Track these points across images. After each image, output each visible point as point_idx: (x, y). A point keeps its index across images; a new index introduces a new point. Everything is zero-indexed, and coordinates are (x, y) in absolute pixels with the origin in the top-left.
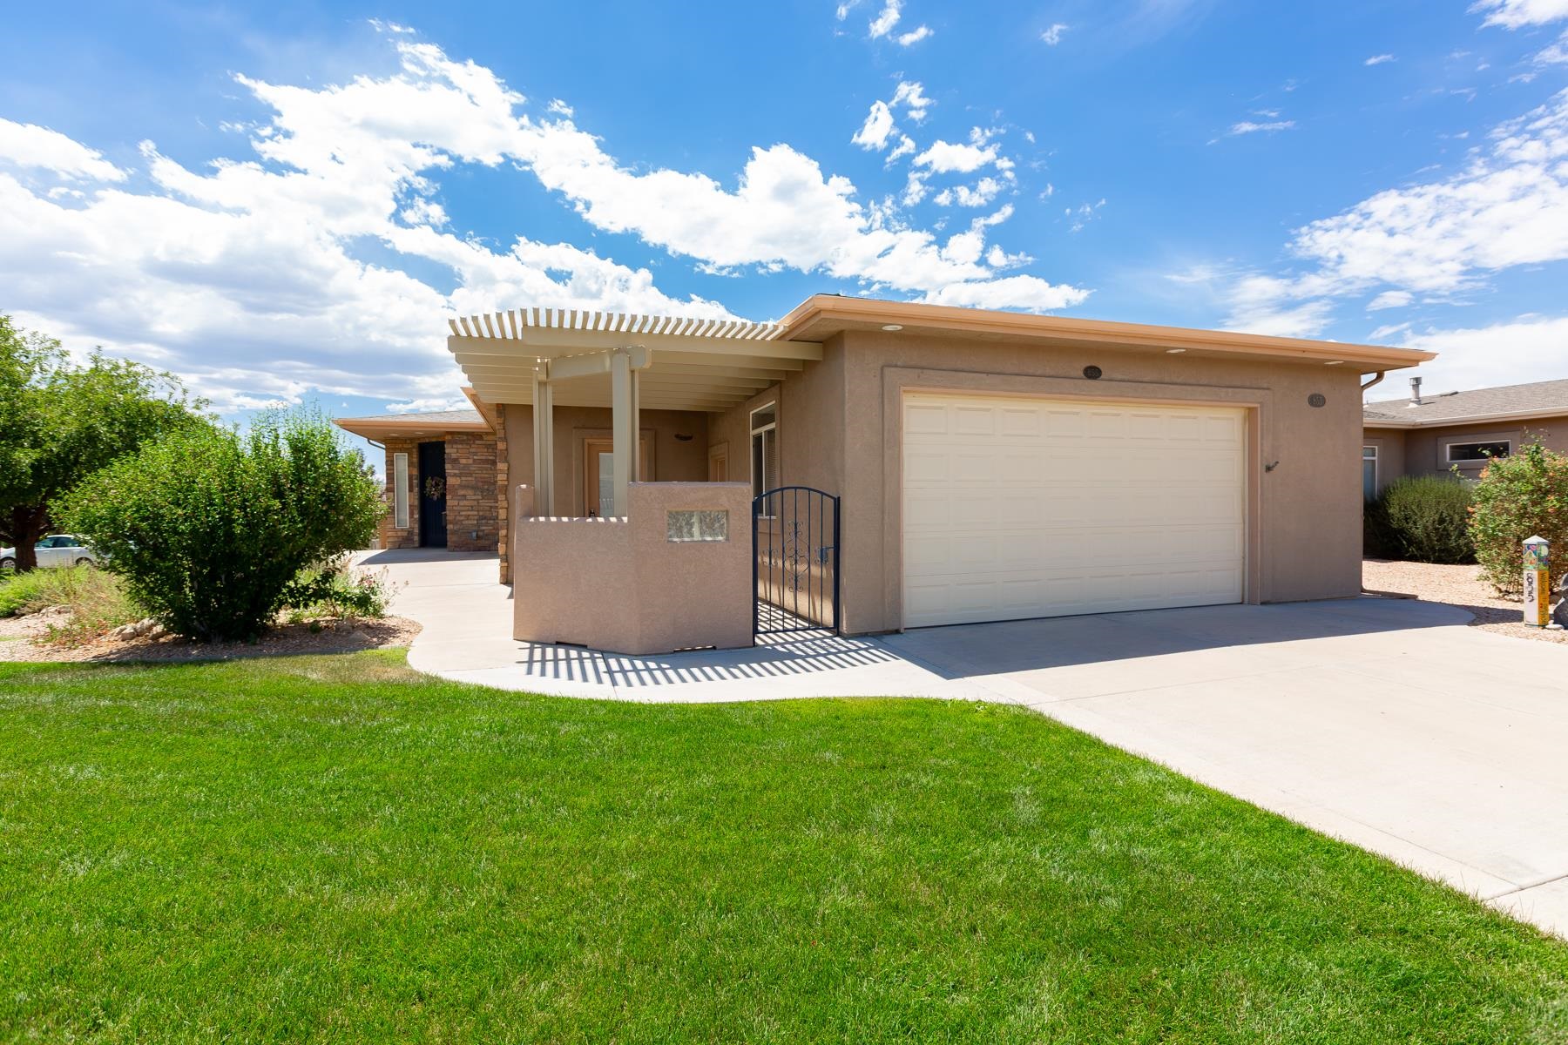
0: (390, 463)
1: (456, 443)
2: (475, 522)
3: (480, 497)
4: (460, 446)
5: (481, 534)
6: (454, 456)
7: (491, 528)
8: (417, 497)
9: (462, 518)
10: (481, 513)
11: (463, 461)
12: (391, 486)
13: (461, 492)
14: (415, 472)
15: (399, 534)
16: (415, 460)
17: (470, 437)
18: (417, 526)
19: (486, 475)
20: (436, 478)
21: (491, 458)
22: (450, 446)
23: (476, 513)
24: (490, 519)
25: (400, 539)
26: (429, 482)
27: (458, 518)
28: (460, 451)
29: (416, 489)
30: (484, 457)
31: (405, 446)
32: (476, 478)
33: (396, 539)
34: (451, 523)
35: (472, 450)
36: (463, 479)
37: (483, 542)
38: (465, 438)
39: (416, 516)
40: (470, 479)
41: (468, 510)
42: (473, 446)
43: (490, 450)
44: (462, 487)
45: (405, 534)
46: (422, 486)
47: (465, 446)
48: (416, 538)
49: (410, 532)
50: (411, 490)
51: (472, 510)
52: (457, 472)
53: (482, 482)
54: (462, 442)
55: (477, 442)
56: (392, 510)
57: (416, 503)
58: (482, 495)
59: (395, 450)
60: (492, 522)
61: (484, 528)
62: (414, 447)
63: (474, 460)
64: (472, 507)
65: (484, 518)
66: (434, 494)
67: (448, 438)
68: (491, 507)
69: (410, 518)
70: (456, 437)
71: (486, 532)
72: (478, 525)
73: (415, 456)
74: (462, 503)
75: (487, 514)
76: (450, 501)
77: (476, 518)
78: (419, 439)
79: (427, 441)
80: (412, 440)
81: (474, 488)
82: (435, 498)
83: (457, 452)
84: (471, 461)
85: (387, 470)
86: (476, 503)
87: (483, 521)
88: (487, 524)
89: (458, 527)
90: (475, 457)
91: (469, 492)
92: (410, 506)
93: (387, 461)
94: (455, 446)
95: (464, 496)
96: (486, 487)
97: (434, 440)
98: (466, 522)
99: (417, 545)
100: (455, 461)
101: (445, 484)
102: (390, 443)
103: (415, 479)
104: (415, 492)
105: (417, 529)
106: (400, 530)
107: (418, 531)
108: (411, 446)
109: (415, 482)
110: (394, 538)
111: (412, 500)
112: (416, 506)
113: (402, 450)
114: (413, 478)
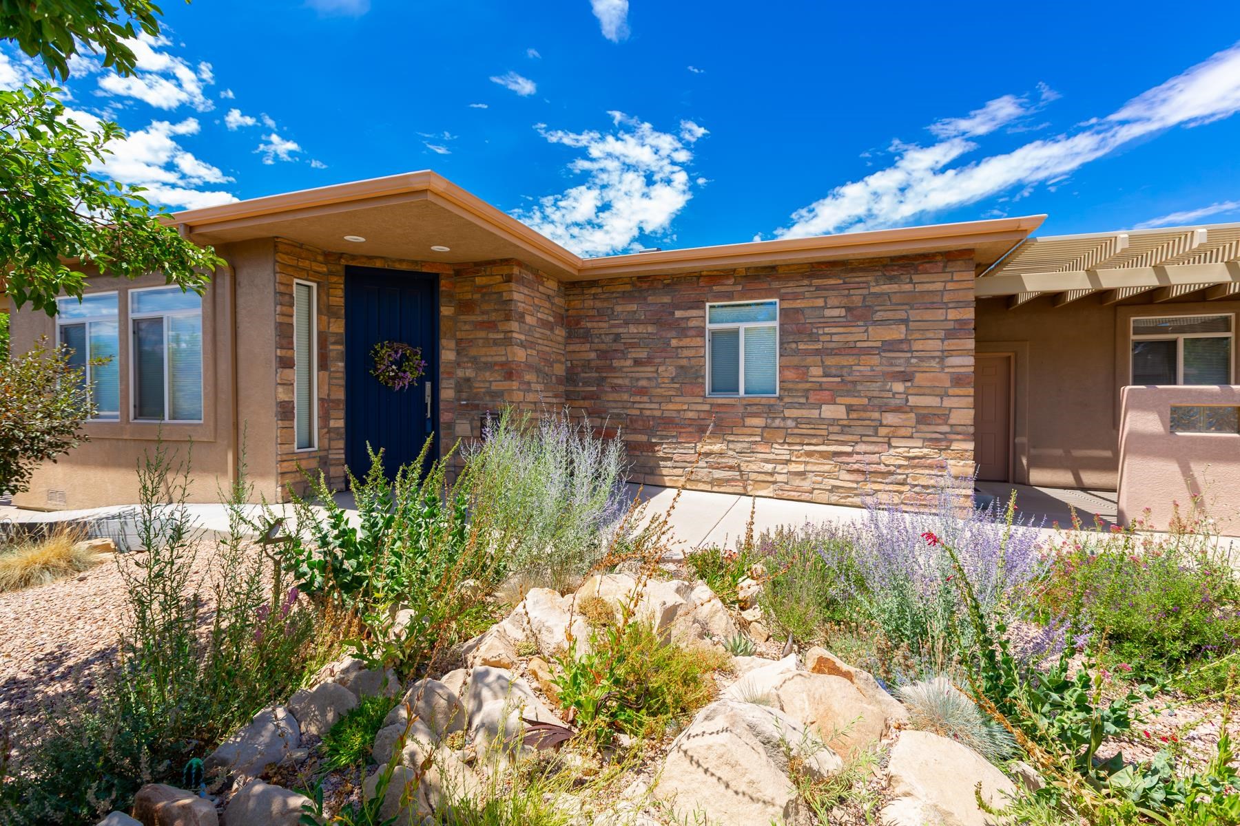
1: (523, 284)
3: (542, 387)
4: (526, 291)
6: (521, 307)
8: (342, 382)
11: (528, 319)
12: (290, 353)
13: (527, 377)
14: (337, 326)
15: (304, 465)
16: (338, 299)
17: (534, 278)
18: (340, 444)
19: (547, 349)
22: (517, 287)
25: (306, 477)
29: (341, 364)
30: (545, 317)
31: (315, 266)
32: (538, 352)
33: (298, 478)
35: (536, 301)
36: (529, 353)
38: (530, 277)
39: (338, 423)
40: (534, 353)
42: (536, 294)
44: (528, 366)
45: (314, 464)
47: (530, 292)
48: (337, 471)
49: (323, 460)
50: (324, 365)
52: (523, 337)
53: (544, 360)
56: (288, 411)
58: (543, 383)
59: (298, 271)
62: (333, 273)
63: (538, 320)
64: (535, 404)
69: (320, 428)
70: (523, 274)
73: (338, 293)
80: (330, 256)
81: (537, 370)
83: (524, 301)
84: (534, 321)
90: (539, 315)
91: (533, 378)
92: (321, 401)
94: (521, 289)
95: (529, 384)
96: (546, 369)
97: (403, 267)
102: (287, 254)
103: (335, 343)
104: (334, 372)
105: (342, 451)
106: (305, 456)
107: (343, 456)
108: (325, 269)
109: (337, 349)
110: (293, 475)
111: (326, 387)
112: (337, 401)
113: (308, 274)
114: (332, 339)
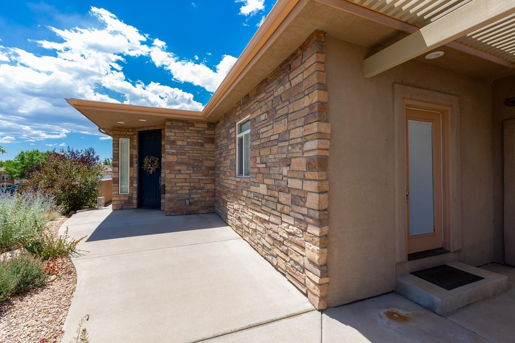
0: (116, 145)
1: (174, 128)
2: (188, 192)
3: (192, 172)
4: (177, 131)
5: (192, 201)
6: (172, 138)
7: (199, 196)
8: (136, 171)
9: (177, 189)
10: (192, 184)
11: (179, 143)
12: (117, 162)
13: (177, 168)
14: (135, 152)
15: (122, 198)
16: (136, 143)
17: (185, 124)
18: (135, 192)
19: (197, 155)
20: (151, 157)
21: (200, 141)
22: (169, 130)
23: (188, 184)
24: (199, 189)
25: (123, 203)
26: (146, 160)
27: (175, 188)
28: (177, 135)
29: (136, 165)
30: (195, 141)
31: (128, 133)
32: (188, 156)
33: (119, 203)
34: (169, 193)
35: (186, 134)
36: (179, 157)
37: (193, 208)
38: (181, 124)
39: (135, 185)
40: (184, 157)
41: (182, 182)
42: (187, 131)
43: (200, 135)
44: (178, 163)
45: (126, 198)
46: (141, 163)
47: (181, 131)
48: (135, 201)
49: (130, 197)
50: (131, 165)
51: (185, 182)
52: (174, 151)
53: (194, 160)
54: (179, 128)
55: (190, 128)
56: (116, 181)
57: (136, 175)
58: (193, 170)
59: (121, 136)
60: (200, 191)
61: (194, 196)
62: (134, 134)
63: (188, 142)
64: (185, 179)
65: (195, 188)
66: (150, 169)
67: (168, 123)
68: (200, 179)
69: (130, 186)
70: (175, 124)
71: (195, 199)
72: (190, 194)
73: (136, 141)
74: (178, 176)
75: (197, 185)
76: (166, 175)
77: (188, 188)
78: (139, 128)
79: (146, 129)
80: (133, 129)
81: (187, 164)
82: (151, 172)
83: (175, 135)
84: (185, 143)
85: (114, 150)
86: (188, 176)
87: (194, 191)
88: (196, 193)
89: (174, 195)
90: (188, 140)
91: (183, 168)
92: (130, 177)
93: (113, 144)
94: (173, 131)
95: (179, 171)
96: (196, 164)
97: (151, 129)
98: (180, 192)
99: (135, 206)
100: (173, 143)
101: (160, 161)
102: (116, 131)
103: (135, 158)
104: (134, 168)
105: (136, 195)
106: (123, 196)
107: (136, 196)
108: (132, 134)
109: (135, 160)
110: (117, 202)
111: (132, 173)
112: (135, 177)
113: (125, 136)
114: (134, 157)
